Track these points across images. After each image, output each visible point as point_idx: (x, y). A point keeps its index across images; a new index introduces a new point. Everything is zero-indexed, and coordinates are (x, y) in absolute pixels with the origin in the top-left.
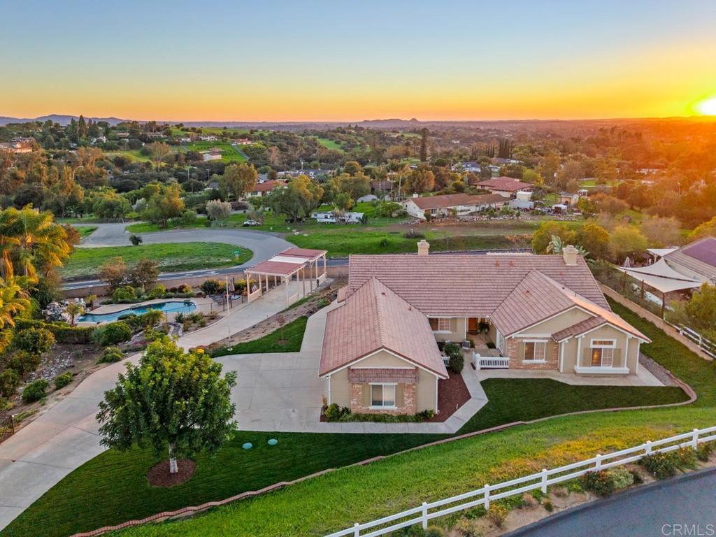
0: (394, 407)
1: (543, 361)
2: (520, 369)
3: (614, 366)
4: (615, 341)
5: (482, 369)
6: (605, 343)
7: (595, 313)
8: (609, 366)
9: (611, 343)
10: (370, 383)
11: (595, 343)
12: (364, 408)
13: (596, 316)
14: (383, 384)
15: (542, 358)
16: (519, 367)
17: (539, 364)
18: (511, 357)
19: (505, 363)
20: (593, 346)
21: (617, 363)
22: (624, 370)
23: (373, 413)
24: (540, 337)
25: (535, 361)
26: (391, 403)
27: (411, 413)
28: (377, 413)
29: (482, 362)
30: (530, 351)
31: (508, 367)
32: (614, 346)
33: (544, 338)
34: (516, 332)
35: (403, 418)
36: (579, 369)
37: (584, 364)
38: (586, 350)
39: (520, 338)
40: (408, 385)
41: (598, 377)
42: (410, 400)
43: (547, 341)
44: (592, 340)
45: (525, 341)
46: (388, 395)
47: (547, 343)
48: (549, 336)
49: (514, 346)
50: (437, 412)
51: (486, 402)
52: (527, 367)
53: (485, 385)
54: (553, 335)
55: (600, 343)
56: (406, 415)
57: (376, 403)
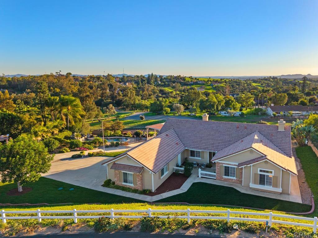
0: (132, 185)
1: (235, 178)
2: (222, 180)
3: (273, 187)
4: (273, 171)
5: (202, 177)
6: (267, 172)
7: (263, 154)
8: (270, 186)
9: (271, 172)
10: (122, 171)
11: (261, 171)
12: (120, 183)
13: (264, 156)
14: (128, 172)
15: (234, 176)
17: (232, 180)
18: (217, 174)
19: (215, 176)
20: (259, 173)
21: (276, 186)
22: (280, 190)
23: (124, 186)
24: (232, 164)
25: (230, 177)
26: (131, 183)
27: (140, 189)
28: (125, 186)
29: (202, 174)
30: (227, 171)
31: (215, 178)
32: (273, 175)
33: (235, 165)
34: (218, 159)
35: (135, 191)
36: (252, 185)
37: (255, 183)
38: (256, 174)
39: (221, 163)
40: (138, 175)
41: (263, 192)
42: (140, 182)
43: (236, 167)
44: (259, 169)
45: (224, 165)
46: (130, 178)
47: (236, 168)
48: (237, 164)
49: (218, 167)
50: (153, 191)
51: (185, 192)
52: (226, 180)
53: (194, 184)
54: (239, 164)
55: (264, 171)
56: (137, 190)
57: (126, 181)
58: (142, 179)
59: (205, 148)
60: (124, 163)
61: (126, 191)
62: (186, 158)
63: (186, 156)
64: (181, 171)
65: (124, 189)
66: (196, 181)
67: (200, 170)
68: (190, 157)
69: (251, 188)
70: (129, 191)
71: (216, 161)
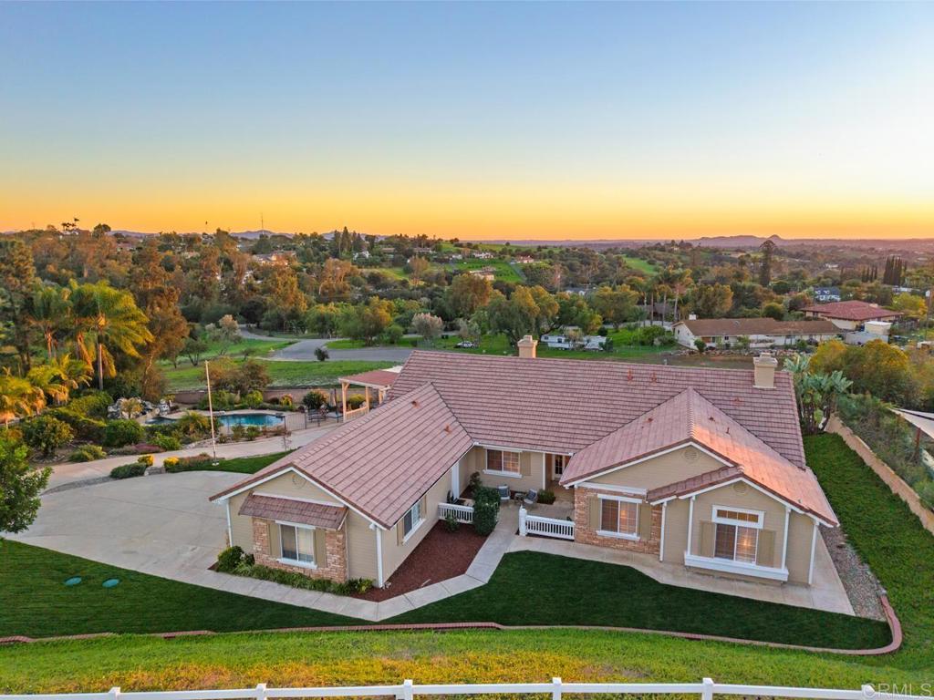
0: (311, 565)
1: (634, 537)
2: (593, 544)
3: (759, 563)
4: (761, 515)
5: (529, 535)
6: (742, 517)
7: (727, 460)
8: (751, 561)
9: (754, 518)
10: (277, 522)
11: (721, 514)
12: (271, 559)
13: (731, 465)
14: (296, 525)
15: (631, 532)
16: (590, 540)
17: (627, 541)
18: (578, 522)
19: (570, 531)
20: (716, 520)
21: (767, 558)
22: (781, 573)
23: (283, 569)
24: (628, 492)
25: (619, 535)
26: (309, 559)
27: (338, 578)
28: (289, 570)
29: (529, 525)
30: (610, 514)
31: (572, 538)
32: (759, 525)
33: (635, 496)
34: (581, 477)
35: (322, 585)
36: (691, 559)
37: (701, 552)
38: (704, 525)
39: (592, 490)
40: (331, 532)
41: (728, 579)
42: (336, 557)
43: (639, 501)
44: (715, 509)
45: (600, 496)
46: (304, 544)
47: (640, 506)
48: (643, 492)
49: (582, 503)
50: (381, 585)
51: (481, 584)
52: (605, 543)
53: (508, 559)
54: (649, 492)
55: (732, 515)
56: (329, 582)
57: (290, 554)
58: (343, 548)
59: (533, 442)
60: (284, 494)
61: (293, 585)
62: (476, 474)
63: (473, 470)
64: (465, 515)
65: (284, 578)
66: (513, 549)
67: (523, 511)
68: (487, 471)
69: (689, 568)
70: (302, 586)
71: (576, 484)
